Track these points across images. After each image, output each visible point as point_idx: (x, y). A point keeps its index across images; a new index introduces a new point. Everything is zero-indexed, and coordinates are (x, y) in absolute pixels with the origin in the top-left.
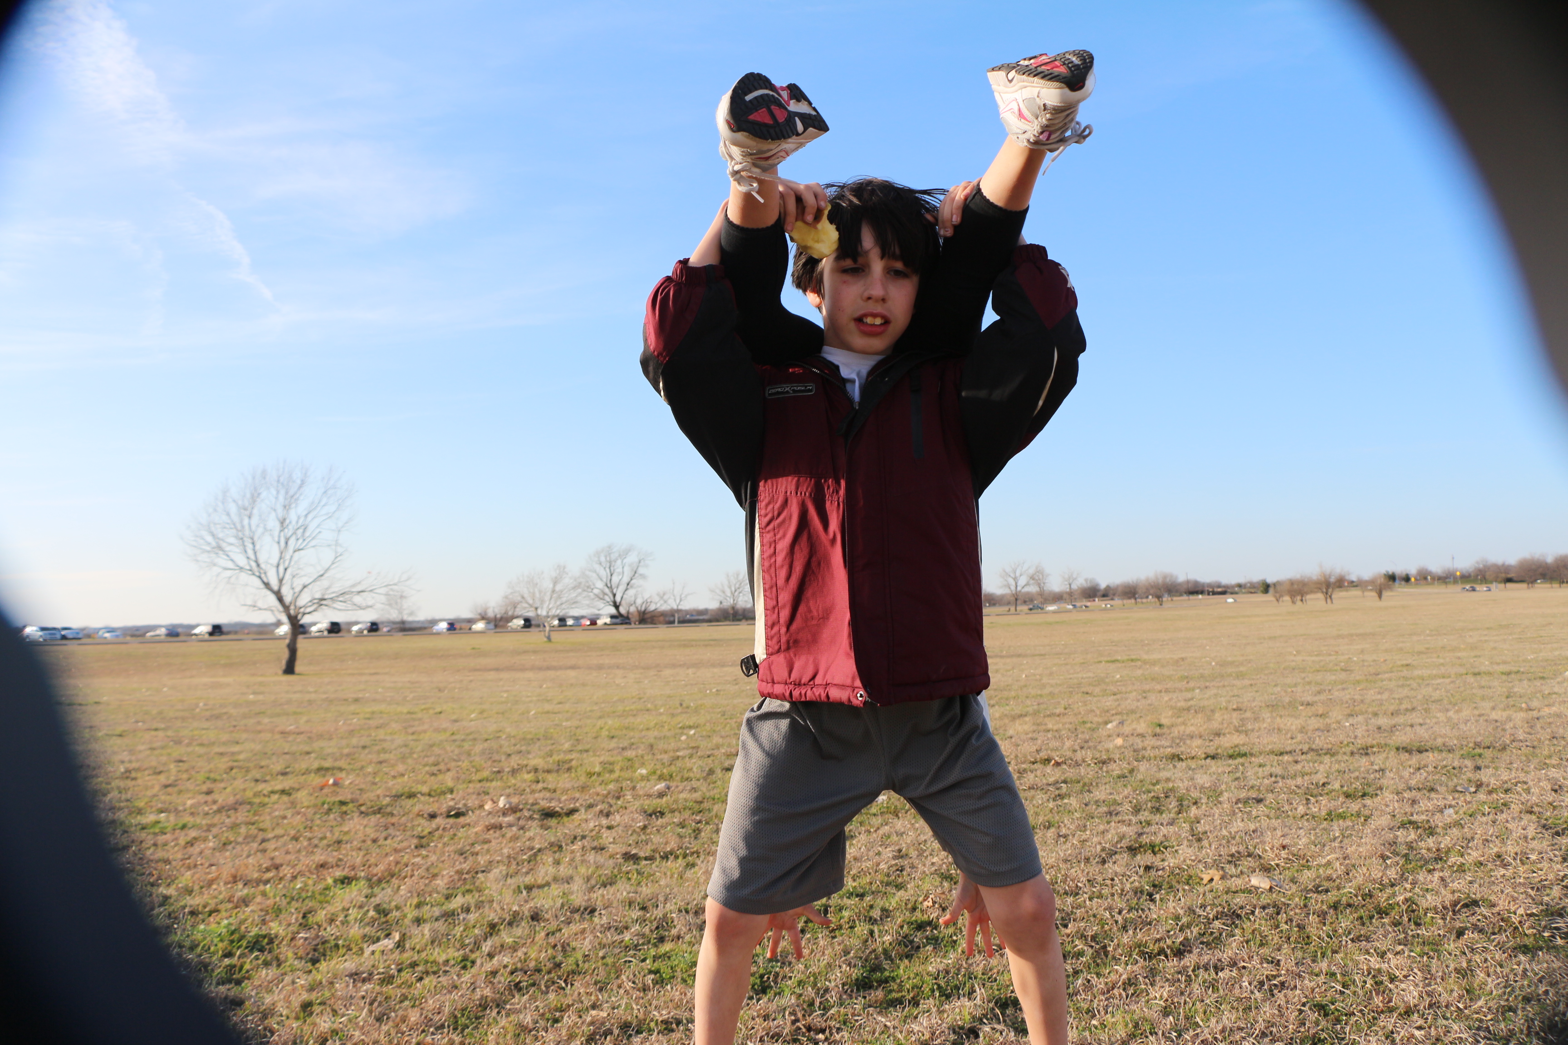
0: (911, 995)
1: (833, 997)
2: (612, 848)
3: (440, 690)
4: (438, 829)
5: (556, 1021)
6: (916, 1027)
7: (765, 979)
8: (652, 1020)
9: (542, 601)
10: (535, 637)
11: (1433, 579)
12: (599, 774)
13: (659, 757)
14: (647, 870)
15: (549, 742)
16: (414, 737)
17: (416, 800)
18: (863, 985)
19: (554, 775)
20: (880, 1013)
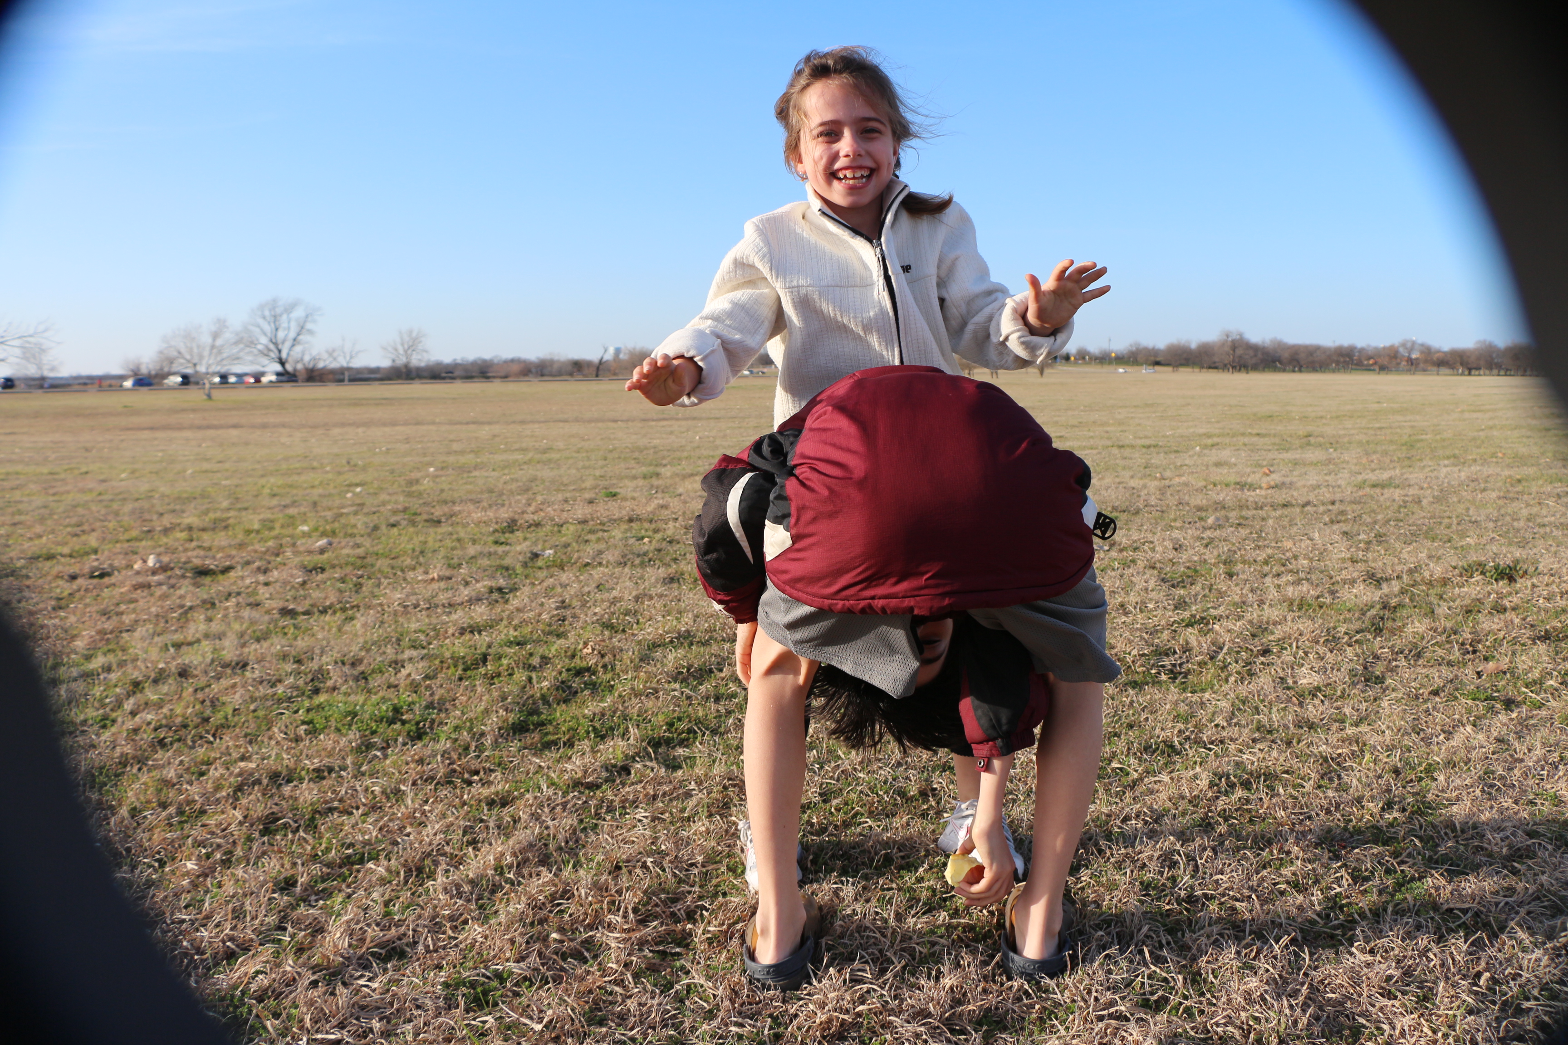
0: (567, 737)
1: (488, 741)
2: (268, 604)
3: (87, 450)
4: (79, 590)
5: (202, 774)
6: (569, 767)
7: (421, 725)
8: (303, 769)
9: (201, 357)
10: (193, 395)
11: (1090, 359)
12: (258, 532)
13: (323, 514)
14: (304, 625)
15: (206, 501)
16: (56, 498)
17: (55, 561)
18: (519, 729)
19: (210, 533)
20: (535, 755)
